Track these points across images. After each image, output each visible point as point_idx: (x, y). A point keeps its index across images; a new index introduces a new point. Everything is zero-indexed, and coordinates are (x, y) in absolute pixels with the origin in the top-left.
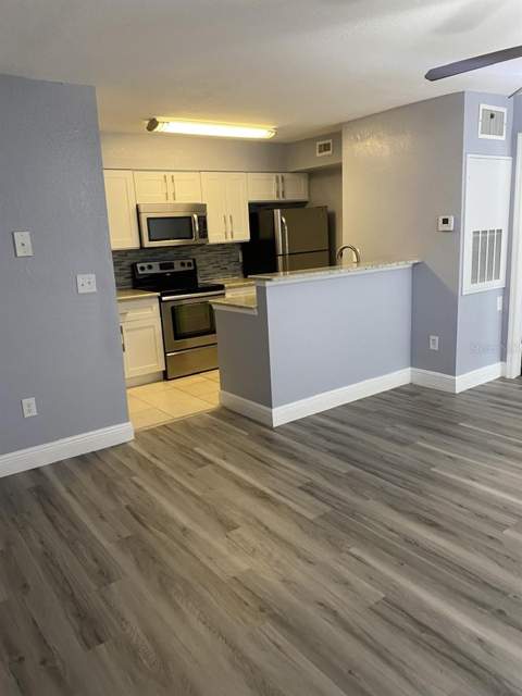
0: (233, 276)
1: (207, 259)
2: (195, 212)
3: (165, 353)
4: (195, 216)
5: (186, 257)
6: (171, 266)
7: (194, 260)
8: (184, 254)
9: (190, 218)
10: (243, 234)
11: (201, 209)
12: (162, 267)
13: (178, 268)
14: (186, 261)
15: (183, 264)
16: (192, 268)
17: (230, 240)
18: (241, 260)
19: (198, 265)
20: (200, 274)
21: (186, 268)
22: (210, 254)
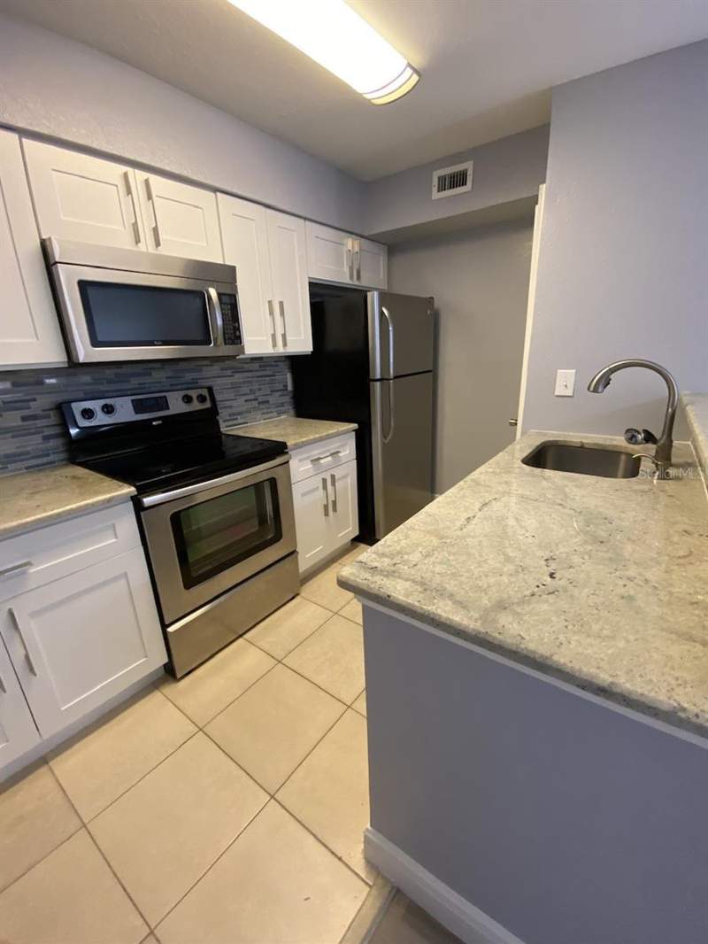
0: (279, 414)
1: (235, 386)
2: (213, 282)
3: (164, 626)
4: (213, 292)
5: (193, 385)
6: (162, 404)
7: (210, 389)
8: (189, 377)
9: (201, 295)
10: (301, 341)
11: (225, 276)
12: (139, 406)
13: (176, 406)
14: (194, 394)
15: (188, 399)
16: (208, 405)
17: (280, 350)
18: (290, 388)
19: (218, 397)
20: (223, 415)
21: (196, 406)
22: (238, 378)
